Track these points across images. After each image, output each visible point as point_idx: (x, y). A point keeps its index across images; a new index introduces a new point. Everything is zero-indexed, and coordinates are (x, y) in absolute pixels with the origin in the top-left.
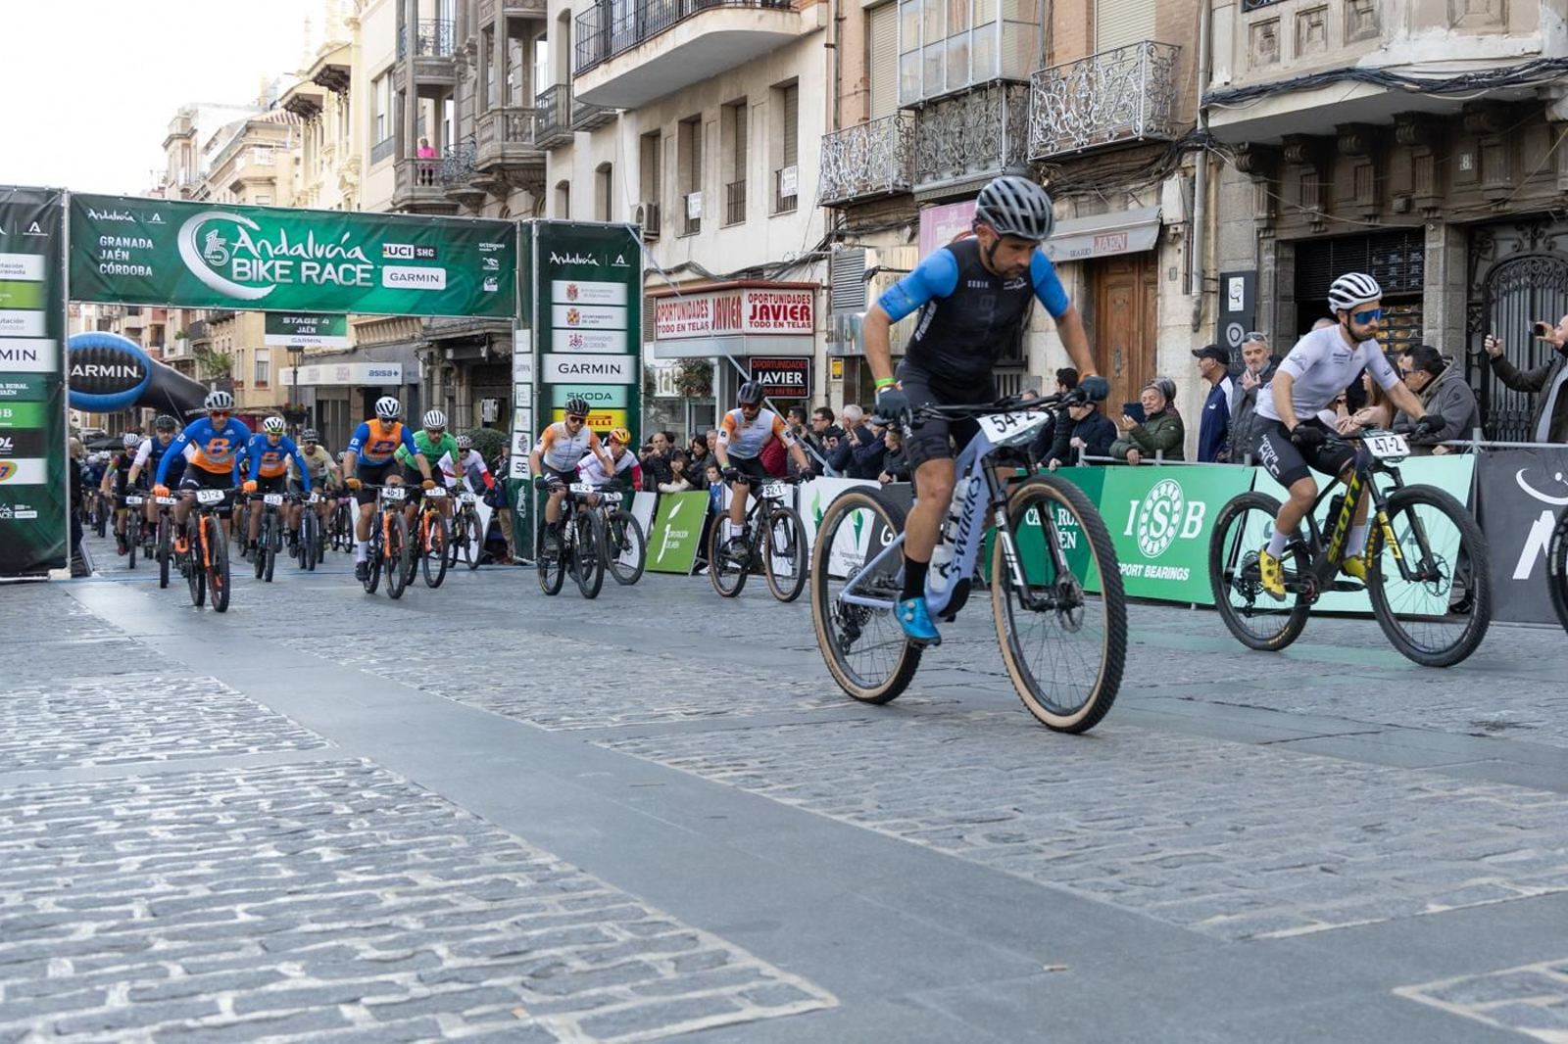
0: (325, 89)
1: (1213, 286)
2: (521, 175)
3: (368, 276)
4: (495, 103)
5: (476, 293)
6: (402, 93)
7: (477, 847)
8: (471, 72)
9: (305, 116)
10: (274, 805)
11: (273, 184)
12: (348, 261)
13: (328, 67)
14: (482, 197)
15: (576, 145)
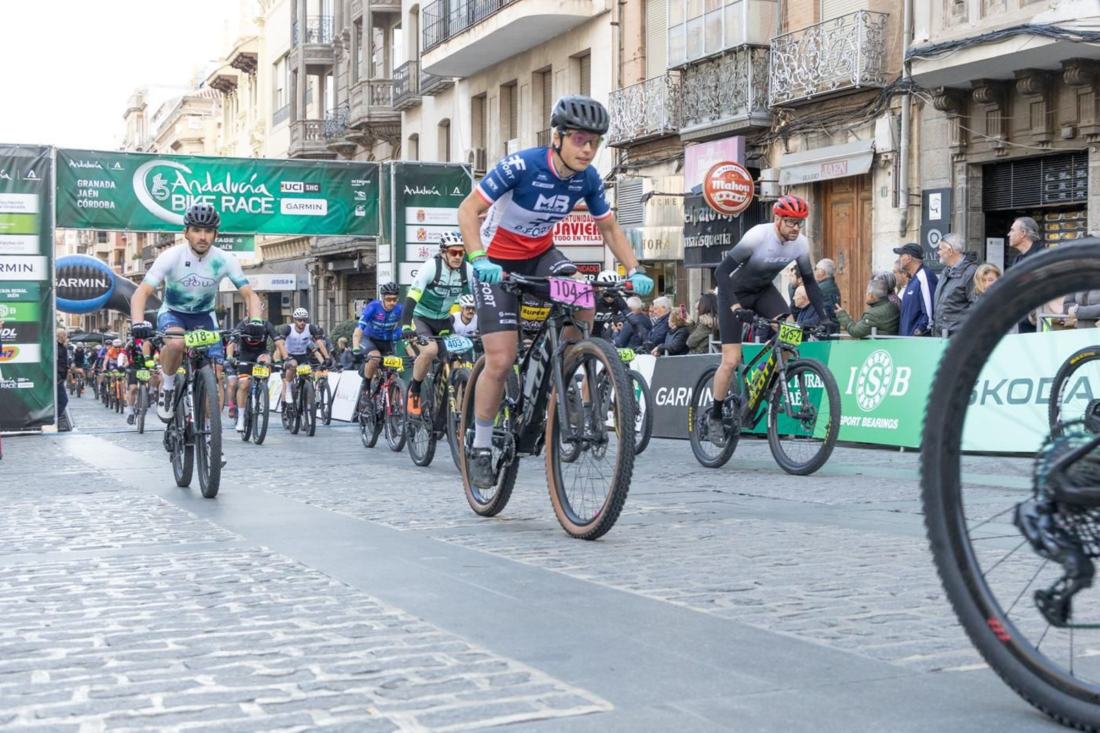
0: (240, 70)
1: (917, 201)
2: (383, 130)
3: (270, 206)
4: (363, 76)
5: (349, 217)
6: (295, 72)
7: (345, 604)
8: (347, 55)
9: (225, 92)
10: (198, 576)
11: (202, 143)
12: (255, 195)
13: (242, 54)
14: (354, 148)
15: (424, 106)
